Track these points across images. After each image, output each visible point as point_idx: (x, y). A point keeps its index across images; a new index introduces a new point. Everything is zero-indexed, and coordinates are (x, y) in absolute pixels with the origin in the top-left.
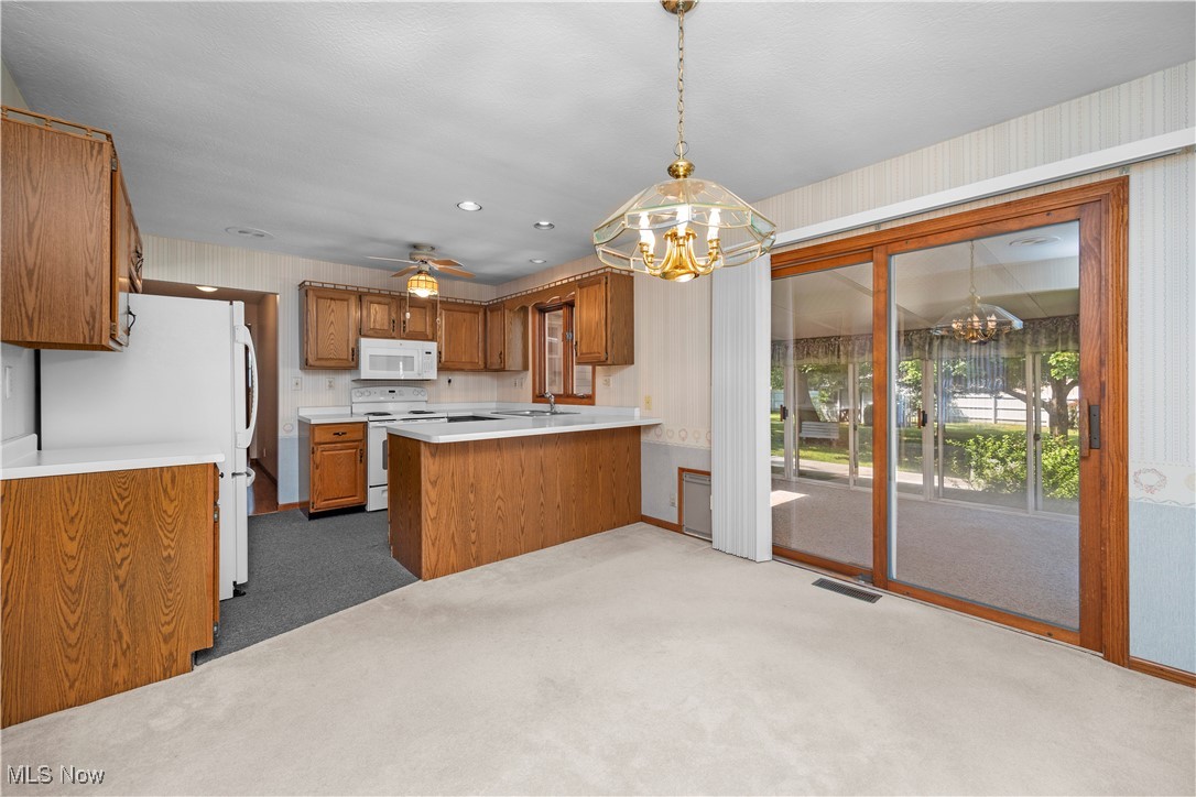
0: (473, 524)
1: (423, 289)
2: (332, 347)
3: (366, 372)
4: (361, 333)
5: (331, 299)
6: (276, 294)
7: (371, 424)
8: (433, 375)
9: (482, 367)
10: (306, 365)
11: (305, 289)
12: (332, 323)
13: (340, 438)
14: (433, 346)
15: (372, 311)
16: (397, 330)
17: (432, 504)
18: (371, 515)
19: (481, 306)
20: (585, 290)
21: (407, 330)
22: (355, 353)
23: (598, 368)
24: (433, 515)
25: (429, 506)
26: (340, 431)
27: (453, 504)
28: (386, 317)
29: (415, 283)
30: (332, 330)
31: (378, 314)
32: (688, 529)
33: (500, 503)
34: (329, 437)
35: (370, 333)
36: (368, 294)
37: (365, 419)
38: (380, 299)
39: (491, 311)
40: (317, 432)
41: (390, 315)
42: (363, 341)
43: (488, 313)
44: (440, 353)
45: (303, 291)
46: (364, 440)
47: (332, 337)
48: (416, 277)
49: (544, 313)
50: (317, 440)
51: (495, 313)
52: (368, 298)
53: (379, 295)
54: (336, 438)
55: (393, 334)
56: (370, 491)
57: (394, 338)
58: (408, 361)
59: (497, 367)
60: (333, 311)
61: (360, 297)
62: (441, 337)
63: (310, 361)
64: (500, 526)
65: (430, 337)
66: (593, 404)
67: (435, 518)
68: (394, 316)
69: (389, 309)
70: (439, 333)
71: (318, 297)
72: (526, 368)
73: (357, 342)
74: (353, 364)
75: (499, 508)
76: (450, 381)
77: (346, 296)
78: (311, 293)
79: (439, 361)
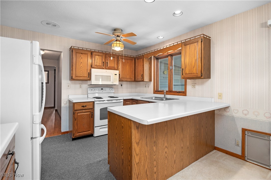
0: (155, 163)
1: (118, 48)
2: (81, 72)
3: (94, 81)
4: (92, 67)
5: (81, 53)
6: (61, 52)
7: (96, 102)
8: (117, 83)
9: (134, 80)
10: (72, 79)
11: (72, 50)
12: (81, 62)
13: (84, 108)
14: (117, 72)
15: (96, 58)
16: (105, 66)
17: (137, 155)
18: (96, 138)
19: (133, 58)
20: (188, 46)
21: (108, 66)
22: (90, 74)
23: (188, 81)
24: (137, 161)
25: (136, 156)
26: (84, 105)
27: (147, 154)
28: (101, 61)
29: (115, 45)
30: (81, 65)
31: (98, 60)
32: (248, 159)
33: (166, 150)
34: (80, 108)
35: (95, 67)
36: (95, 52)
37: (93, 100)
38: (99, 54)
39: (138, 59)
40: (75, 106)
41: (102, 60)
42: (93, 70)
43: (136, 60)
44: (119, 75)
45: (71, 50)
46: (93, 109)
47: (81, 68)
48: (116, 42)
49: (158, 59)
50: (75, 109)
51: (139, 60)
52: (95, 53)
53: (98, 52)
54: (82, 108)
55: (104, 67)
56: (95, 128)
57: (103, 69)
58: (108, 78)
59: (141, 80)
60: (82, 58)
61: (92, 53)
62: (120, 69)
63: (74, 77)
64: (166, 162)
65: (116, 69)
66: (186, 95)
67: (138, 163)
68: (104, 60)
69: (102, 58)
70: (119, 67)
71: (77, 53)
72: (150, 80)
73: (90, 70)
74: (89, 78)
75: (166, 152)
76: (122, 85)
77: (87, 52)
78: (74, 51)
79: (119, 78)
